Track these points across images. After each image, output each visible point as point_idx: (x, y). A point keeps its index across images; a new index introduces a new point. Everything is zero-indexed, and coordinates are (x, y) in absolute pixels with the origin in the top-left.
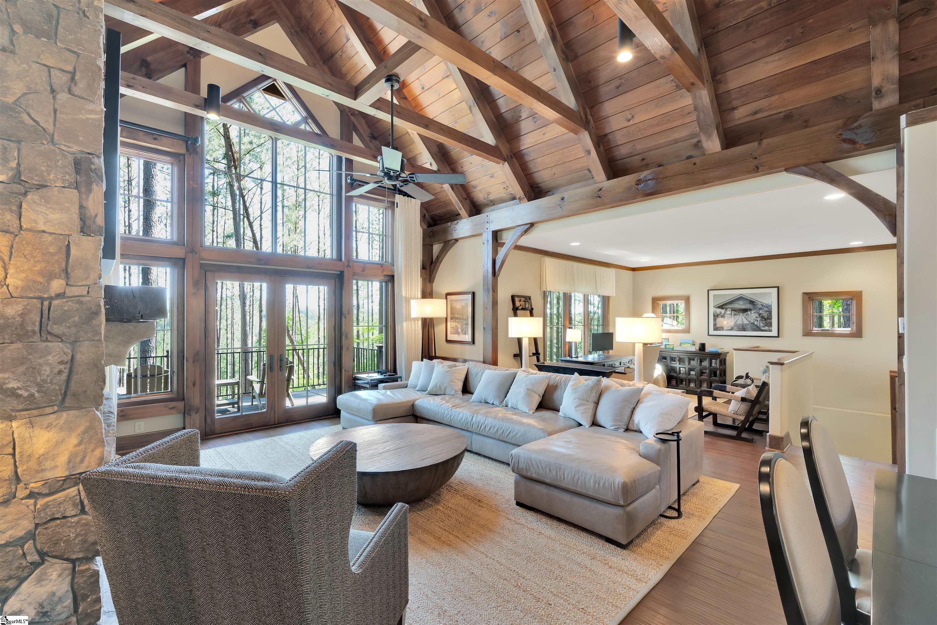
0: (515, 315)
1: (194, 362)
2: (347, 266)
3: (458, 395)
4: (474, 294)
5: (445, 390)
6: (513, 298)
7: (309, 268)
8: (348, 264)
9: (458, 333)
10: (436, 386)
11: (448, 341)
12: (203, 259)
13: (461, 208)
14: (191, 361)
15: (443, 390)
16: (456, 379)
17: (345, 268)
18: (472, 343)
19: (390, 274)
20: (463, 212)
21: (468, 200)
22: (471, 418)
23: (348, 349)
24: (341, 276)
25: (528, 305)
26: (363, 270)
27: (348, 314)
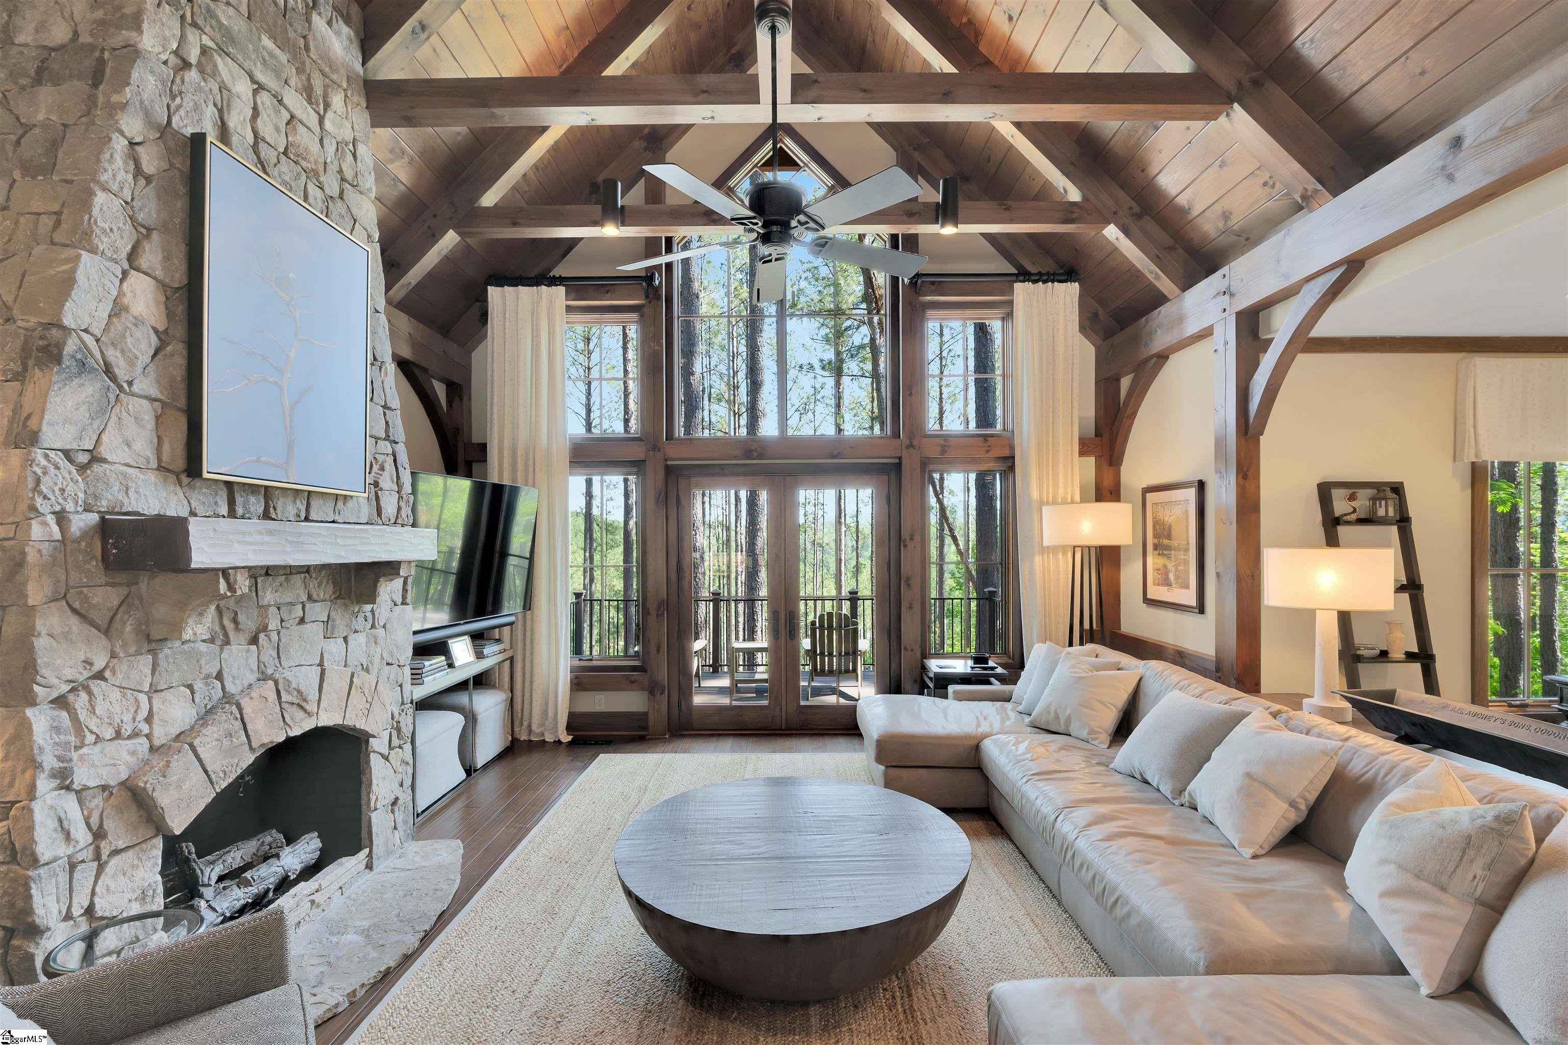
0: (1332, 541)
1: (658, 615)
2: (907, 447)
3: (1095, 742)
4: (1201, 486)
5: (1068, 721)
6: (1325, 491)
8: (911, 443)
9: (1167, 583)
10: (1047, 710)
11: (1151, 602)
12: (669, 459)
13: (1157, 274)
14: (655, 613)
15: (1062, 722)
16: (1099, 701)
17: (904, 451)
18: (1197, 611)
19: (1006, 453)
20: (1165, 285)
21: (1180, 251)
22: (1053, 817)
23: (911, 608)
24: (897, 467)
25: (1387, 509)
26: (943, 452)
27: (912, 539)
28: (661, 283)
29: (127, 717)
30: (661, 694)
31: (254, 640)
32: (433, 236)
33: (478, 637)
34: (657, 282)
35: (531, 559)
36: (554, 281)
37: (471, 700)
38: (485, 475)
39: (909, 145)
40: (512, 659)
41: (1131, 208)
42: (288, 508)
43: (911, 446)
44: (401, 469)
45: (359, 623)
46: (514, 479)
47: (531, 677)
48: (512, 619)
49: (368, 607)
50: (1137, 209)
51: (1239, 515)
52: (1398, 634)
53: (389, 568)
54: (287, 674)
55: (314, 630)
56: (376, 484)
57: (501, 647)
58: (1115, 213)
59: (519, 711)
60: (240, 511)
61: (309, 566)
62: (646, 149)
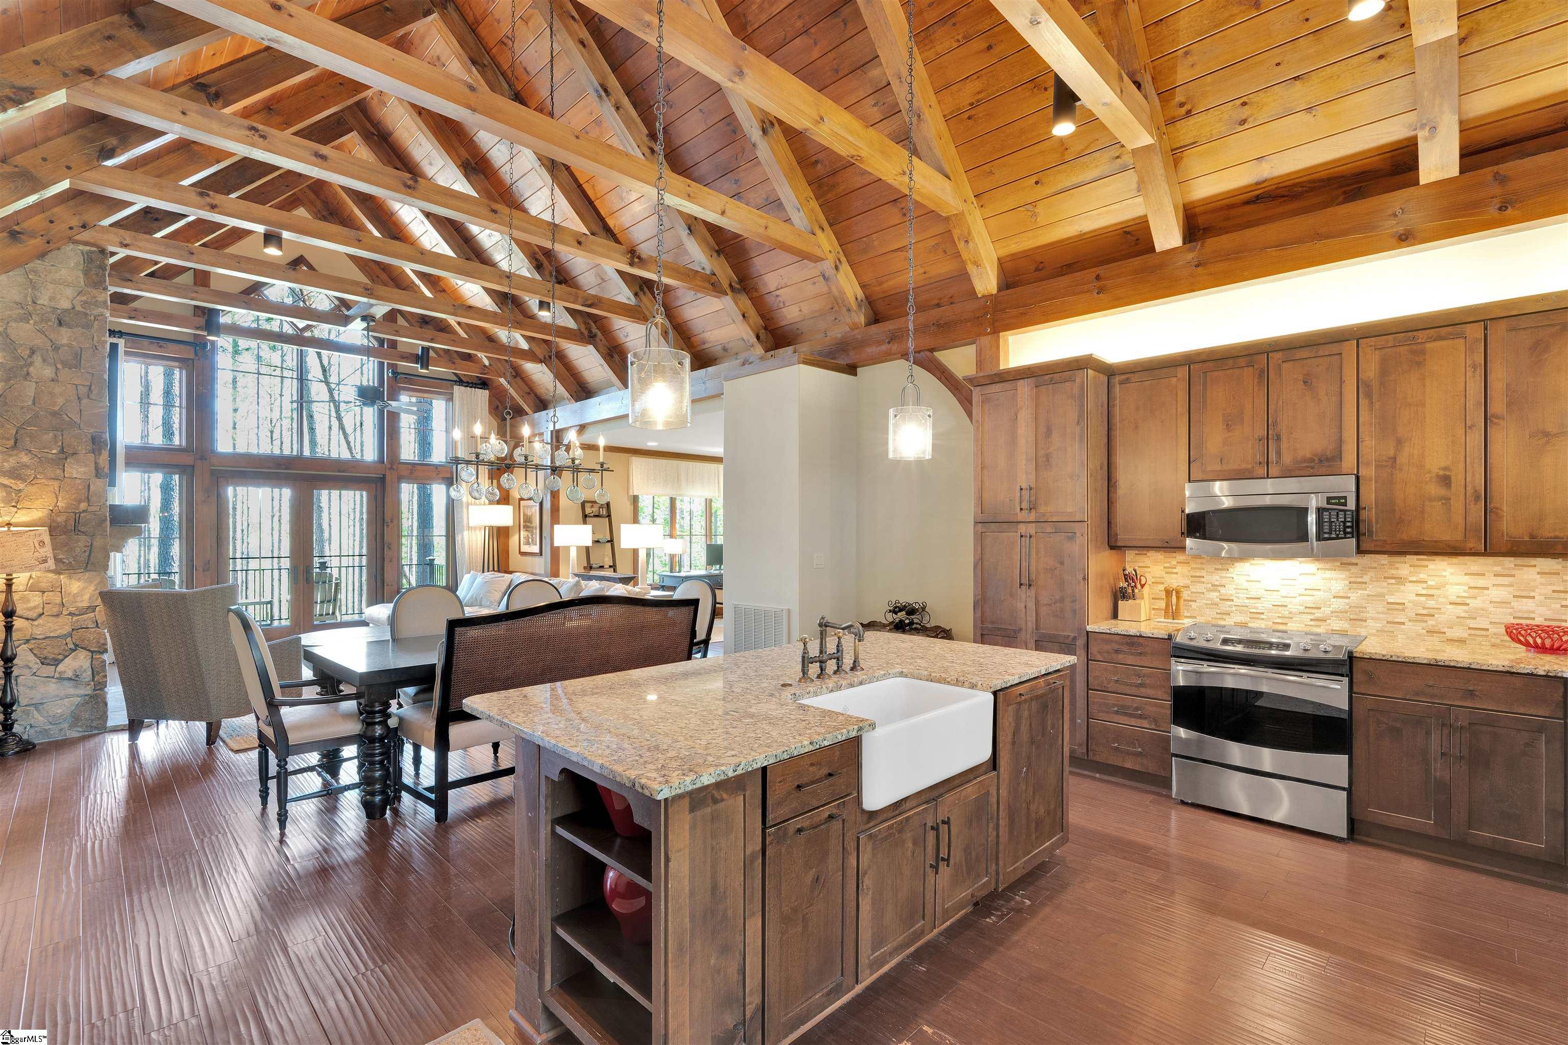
1: (204, 571)
2: (388, 470)
6: (583, 505)
7: (339, 471)
8: (394, 466)
9: (528, 544)
11: (523, 554)
12: (213, 466)
13: (525, 403)
14: (201, 570)
16: (494, 590)
18: (539, 555)
19: (449, 475)
20: (527, 408)
21: (533, 395)
23: (391, 561)
24: (383, 479)
25: (604, 512)
26: (411, 473)
27: (392, 522)
43: (392, 468)
50: (514, 373)
51: (552, 512)
52: (607, 559)
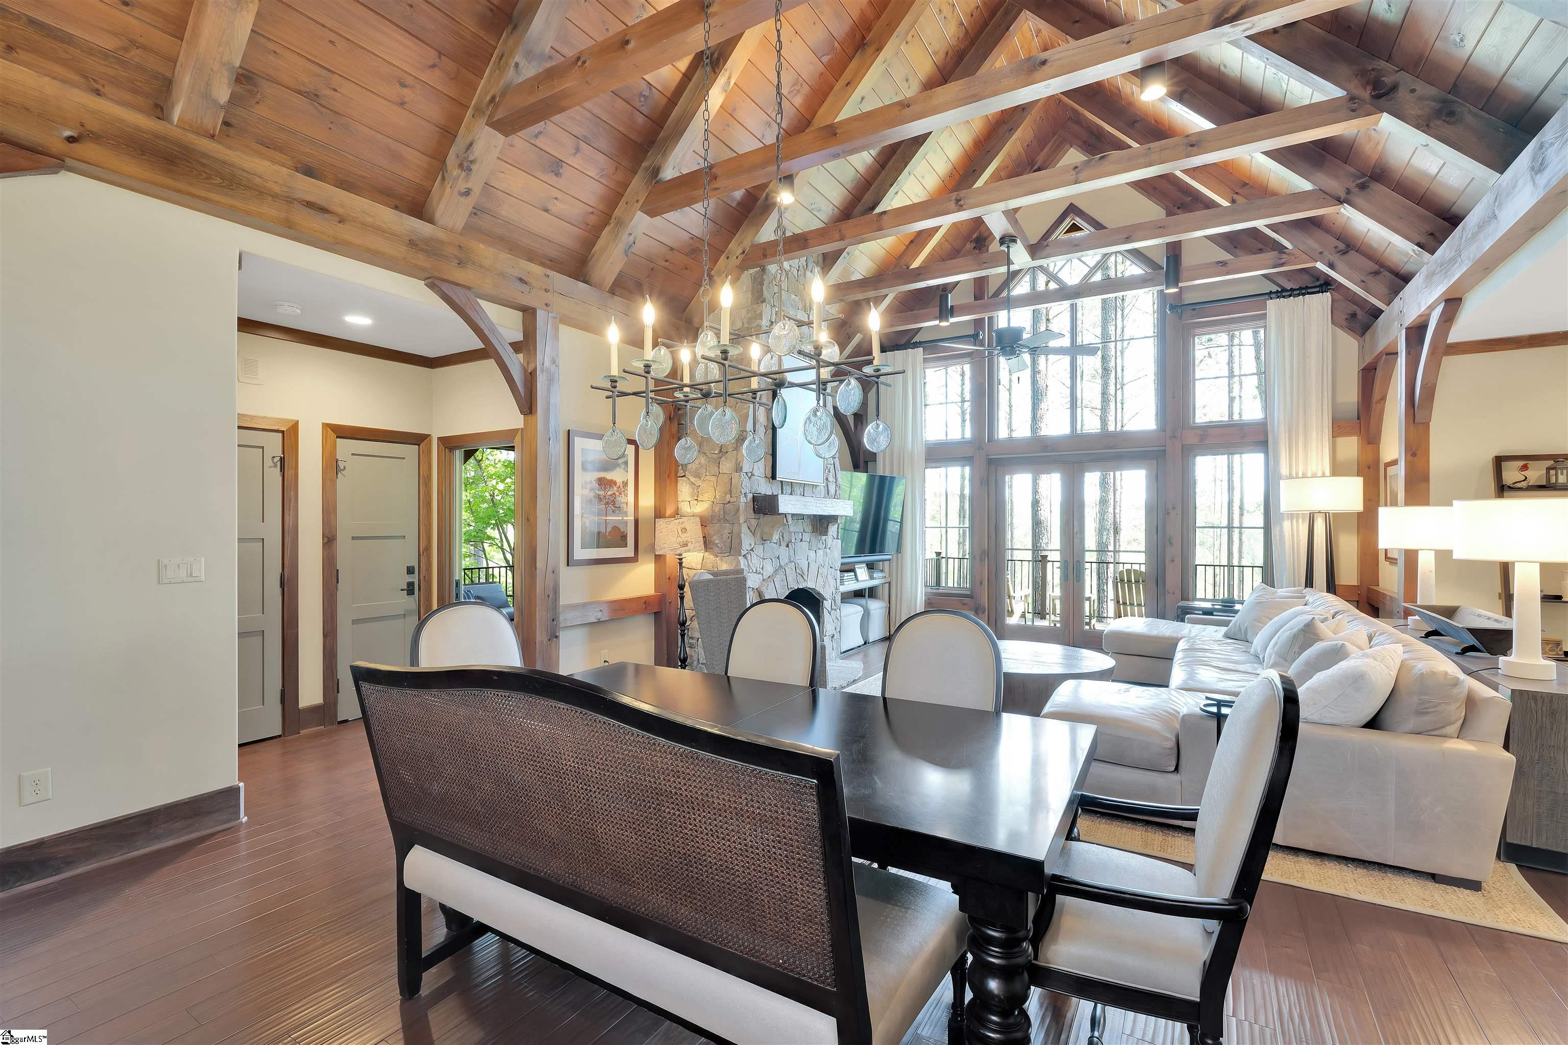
1: (981, 560)
2: (1170, 438)
6: (1498, 462)
8: (1173, 434)
11: (1388, 559)
12: (990, 454)
14: (978, 559)
17: (1168, 441)
19: (1262, 438)
23: (1173, 561)
26: (1202, 439)
27: (1174, 508)
28: (984, 337)
29: (758, 566)
30: (983, 613)
31: (787, 546)
32: (849, 338)
33: (871, 566)
34: (981, 337)
35: (901, 523)
36: (916, 345)
37: (866, 602)
38: (875, 470)
39: (1174, 206)
40: (890, 583)
41: (1336, 247)
42: (798, 490)
43: (1173, 437)
44: (837, 471)
45: (820, 545)
46: (892, 471)
47: (901, 596)
48: (890, 557)
49: (824, 538)
53: (832, 519)
54: (798, 561)
55: (805, 545)
56: (827, 479)
57: (884, 574)
58: (1321, 253)
59: (894, 617)
60: (784, 493)
61: (804, 515)
62: (975, 248)
